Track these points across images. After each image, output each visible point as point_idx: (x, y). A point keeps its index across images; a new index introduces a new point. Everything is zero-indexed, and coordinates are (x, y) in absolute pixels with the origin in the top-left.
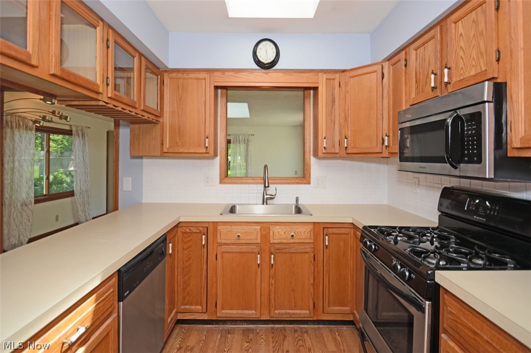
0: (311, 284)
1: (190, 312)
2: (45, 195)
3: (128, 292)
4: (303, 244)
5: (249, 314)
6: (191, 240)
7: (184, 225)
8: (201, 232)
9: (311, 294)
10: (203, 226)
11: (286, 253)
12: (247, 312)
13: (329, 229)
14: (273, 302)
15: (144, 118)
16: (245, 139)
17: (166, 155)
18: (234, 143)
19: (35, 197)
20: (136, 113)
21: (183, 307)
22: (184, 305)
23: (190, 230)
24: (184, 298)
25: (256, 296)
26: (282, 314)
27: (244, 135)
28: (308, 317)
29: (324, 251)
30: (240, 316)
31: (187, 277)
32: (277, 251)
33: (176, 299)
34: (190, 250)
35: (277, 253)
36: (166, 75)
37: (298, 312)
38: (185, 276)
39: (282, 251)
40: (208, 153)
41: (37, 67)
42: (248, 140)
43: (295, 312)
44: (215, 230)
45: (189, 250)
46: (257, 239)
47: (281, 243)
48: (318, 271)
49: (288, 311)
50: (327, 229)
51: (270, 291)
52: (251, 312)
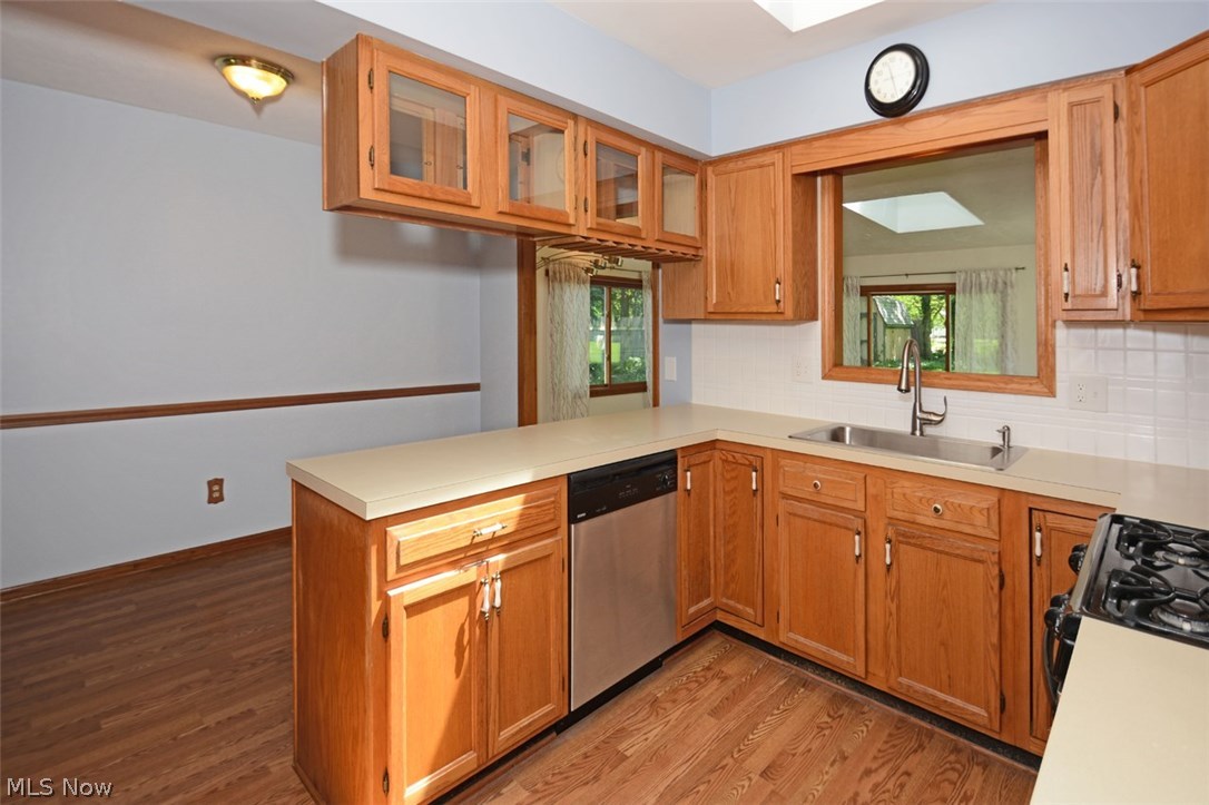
0: (993, 645)
1: (736, 614)
2: (606, 386)
3: (584, 515)
4: (970, 538)
5: (842, 661)
6: (736, 478)
7: (725, 447)
8: (751, 465)
9: (993, 671)
10: (755, 453)
11: (924, 548)
12: (837, 654)
13: (1049, 516)
14: (893, 653)
15: (663, 253)
16: (996, 282)
17: (713, 317)
18: (964, 291)
19: (591, 387)
20: (643, 247)
21: (724, 600)
22: (728, 598)
23: (734, 457)
24: (727, 584)
25: (855, 626)
26: (916, 691)
27: (995, 270)
28: (985, 727)
29: (1034, 571)
30: (822, 657)
31: (731, 547)
32: (901, 538)
33: (712, 581)
34: (735, 498)
35: (900, 542)
36: (710, 169)
37: (958, 702)
38: (728, 542)
39: (912, 541)
40: (781, 313)
41: (478, 208)
42: (1005, 283)
43: (950, 699)
44: (776, 467)
45: (733, 496)
46: (855, 501)
47: (913, 523)
48: (1014, 618)
49: (931, 691)
50: (1041, 513)
51: (887, 627)
52: (844, 658)
